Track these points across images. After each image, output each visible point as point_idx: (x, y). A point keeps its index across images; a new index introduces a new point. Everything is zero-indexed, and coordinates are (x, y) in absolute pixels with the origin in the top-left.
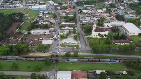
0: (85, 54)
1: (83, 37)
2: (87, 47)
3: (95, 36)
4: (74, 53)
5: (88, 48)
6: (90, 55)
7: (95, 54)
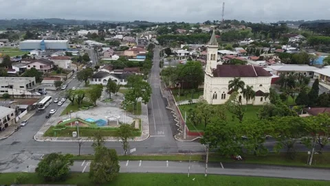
0: (167, 167)
1: (166, 105)
2: (182, 137)
3: (215, 97)
4: (89, 163)
5: (185, 142)
6: (192, 175)
7: (222, 171)
